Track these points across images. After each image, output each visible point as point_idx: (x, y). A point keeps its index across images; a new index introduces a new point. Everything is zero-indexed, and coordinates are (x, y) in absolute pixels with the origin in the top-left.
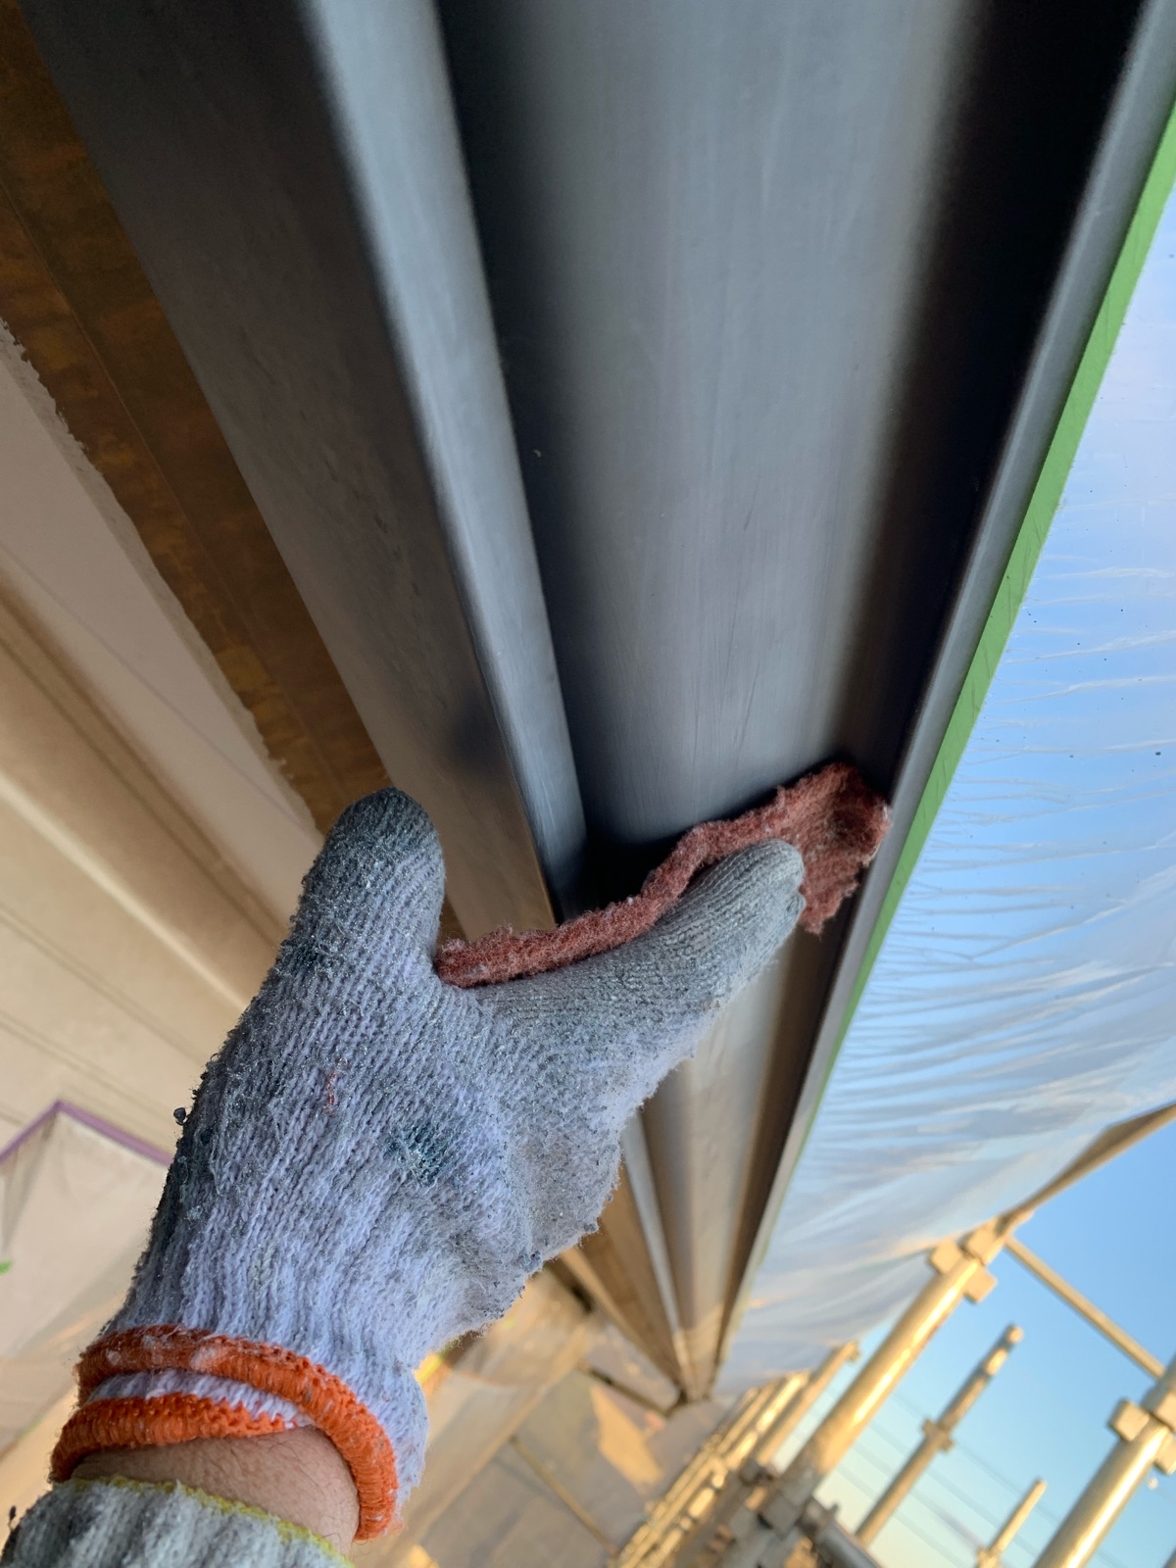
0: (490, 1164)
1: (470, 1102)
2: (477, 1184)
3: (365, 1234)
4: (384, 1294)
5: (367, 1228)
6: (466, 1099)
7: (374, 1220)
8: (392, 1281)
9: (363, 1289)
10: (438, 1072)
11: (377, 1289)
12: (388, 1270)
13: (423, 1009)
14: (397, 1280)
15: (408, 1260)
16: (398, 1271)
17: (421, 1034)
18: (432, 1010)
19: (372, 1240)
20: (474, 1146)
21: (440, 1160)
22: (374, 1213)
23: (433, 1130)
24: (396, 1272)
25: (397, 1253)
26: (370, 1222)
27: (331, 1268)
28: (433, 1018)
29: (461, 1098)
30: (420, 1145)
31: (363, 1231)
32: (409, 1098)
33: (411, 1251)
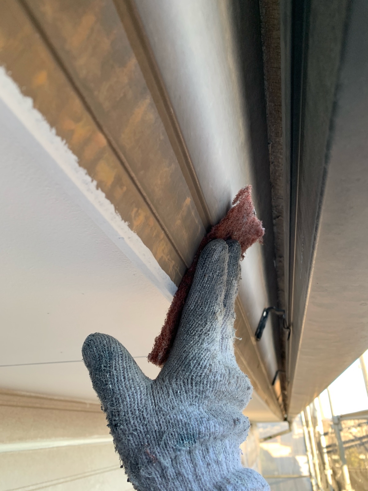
0: (204, 422)
1: (184, 416)
2: (207, 430)
3: (192, 467)
4: (211, 471)
5: (191, 465)
6: (183, 416)
7: (190, 461)
8: (209, 466)
9: (205, 478)
10: (170, 419)
11: (208, 473)
12: (206, 466)
13: (151, 407)
14: (210, 465)
15: (207, 456)
16: (208, 463)
17: (157, 414)
18: (154, 404)
19: (195, 466)
20: (196, 424)
21: (192, 437)
22: (189, 459)
23: (183, 435)
24: (207, 464)
25: (203, 459)
26: (190, 463)
27: (193, 483)
28: (156, 407)
29: (182, 418)
30: (184, 441)
31: (191, 467)
32: (170, 434)
33: (206, 454)
